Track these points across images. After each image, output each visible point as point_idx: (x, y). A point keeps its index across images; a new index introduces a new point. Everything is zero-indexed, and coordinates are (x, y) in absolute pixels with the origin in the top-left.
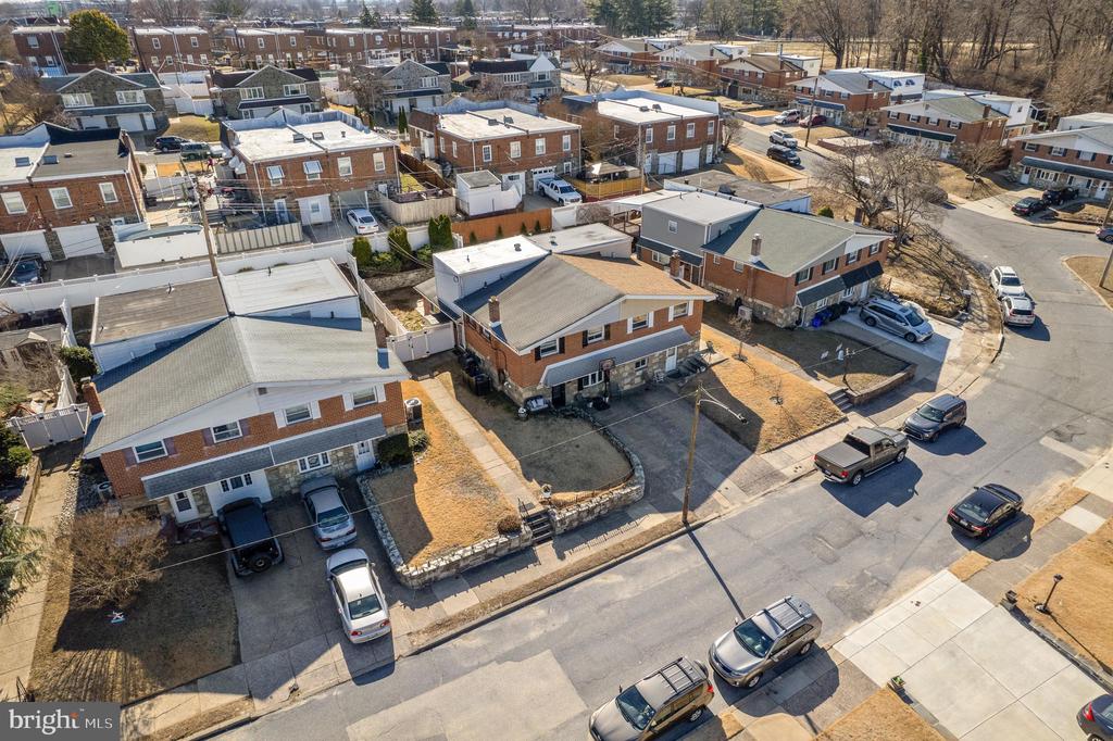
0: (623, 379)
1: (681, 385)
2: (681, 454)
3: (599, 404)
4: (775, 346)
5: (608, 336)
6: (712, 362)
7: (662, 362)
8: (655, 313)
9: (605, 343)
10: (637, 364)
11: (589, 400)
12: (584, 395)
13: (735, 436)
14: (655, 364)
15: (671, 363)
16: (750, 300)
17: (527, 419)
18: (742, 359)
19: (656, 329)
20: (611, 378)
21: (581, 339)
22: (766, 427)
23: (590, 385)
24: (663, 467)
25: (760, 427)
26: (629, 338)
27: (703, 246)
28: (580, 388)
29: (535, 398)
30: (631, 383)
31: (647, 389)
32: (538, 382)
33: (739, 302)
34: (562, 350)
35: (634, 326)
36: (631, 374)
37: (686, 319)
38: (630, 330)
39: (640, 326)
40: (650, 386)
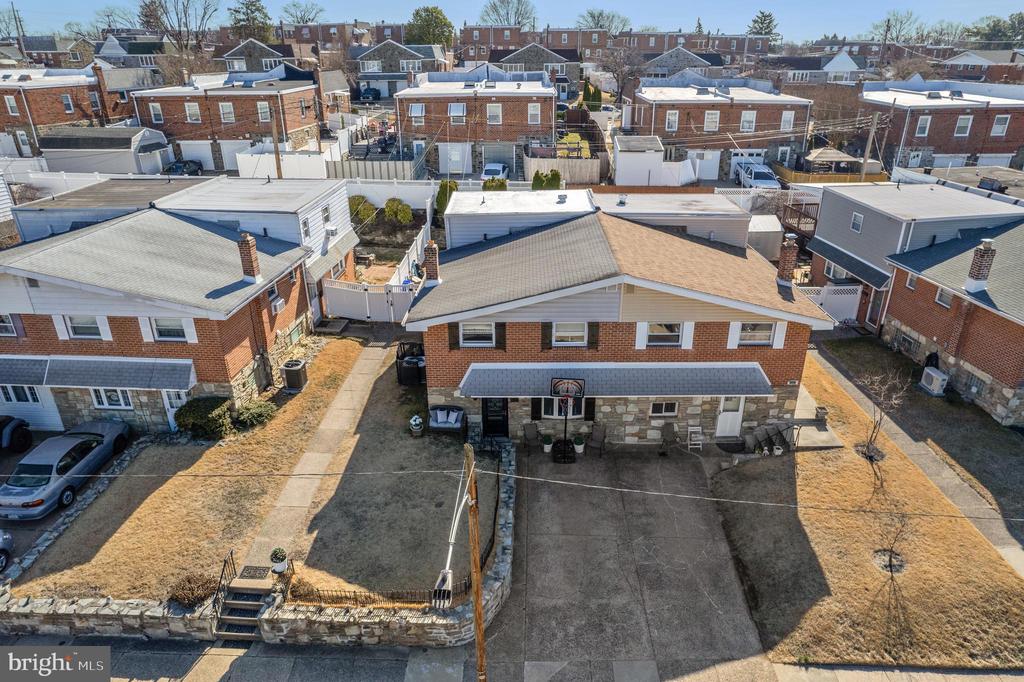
0: (625, 424)
1: (725, 465)
2: (617, 590)
3: (563, 452)
4: (961, 455)
5: (593, 343)
6: (801, 443)
7: (710, 416)
8: (698, 326)
9: (588, 353)
10: (657, 408)
11: (547, 439)
12: (543, 430)
13: (753, 599)
14: (694, 416)
15: (729, 424)
16: (952, 360)
17: (422, 436)
18: (871, 455)
19: (699, 354)
20: (599, 416)
21: (538, 334)
22: (828, 606)
23: (556, 416)
24: (560, 602)
25: (814, 602)
26: (638, 356)
27: (893, 257)
28: (536, 415)
29: (448, 409)
30: (641, 435)
31: (663, 455)
32: (456, 385)
33: (933, 360)
34: (501, 344)
35: (651, 338)
36: (638, 420)
37: (769, 353)
38: (641, 343)
39: (665, 340)
40: (670, 450)
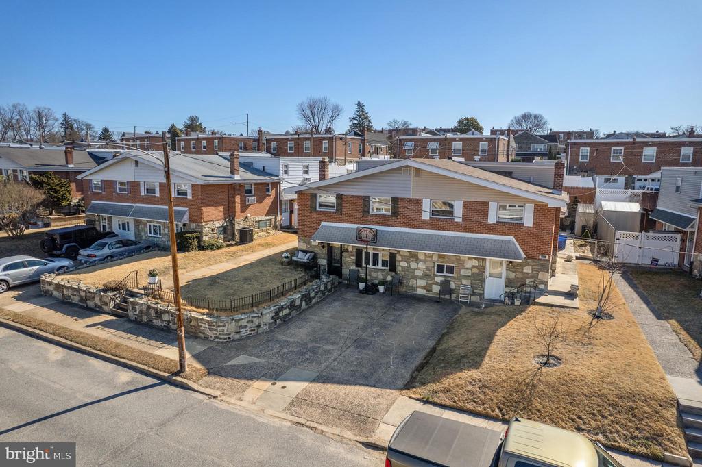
0: (416, 278)
1: (476, 310)
7: (479, 278)
8: (465, 204)
9: (391, 220)
10: (440, 268)
14: (467, 277)
15: (494, 289)
18: (600, 316)
19: (467, 226)
20: (399, 269)
21: (361, 204)
23: (371, 265)
26: (423, 225)
28: (359, 263)
30: (428, 288)
34: (339, 210)
35: (434, 212)
36: (426, 276)
37: (522, 230)
38: (426, 216)
